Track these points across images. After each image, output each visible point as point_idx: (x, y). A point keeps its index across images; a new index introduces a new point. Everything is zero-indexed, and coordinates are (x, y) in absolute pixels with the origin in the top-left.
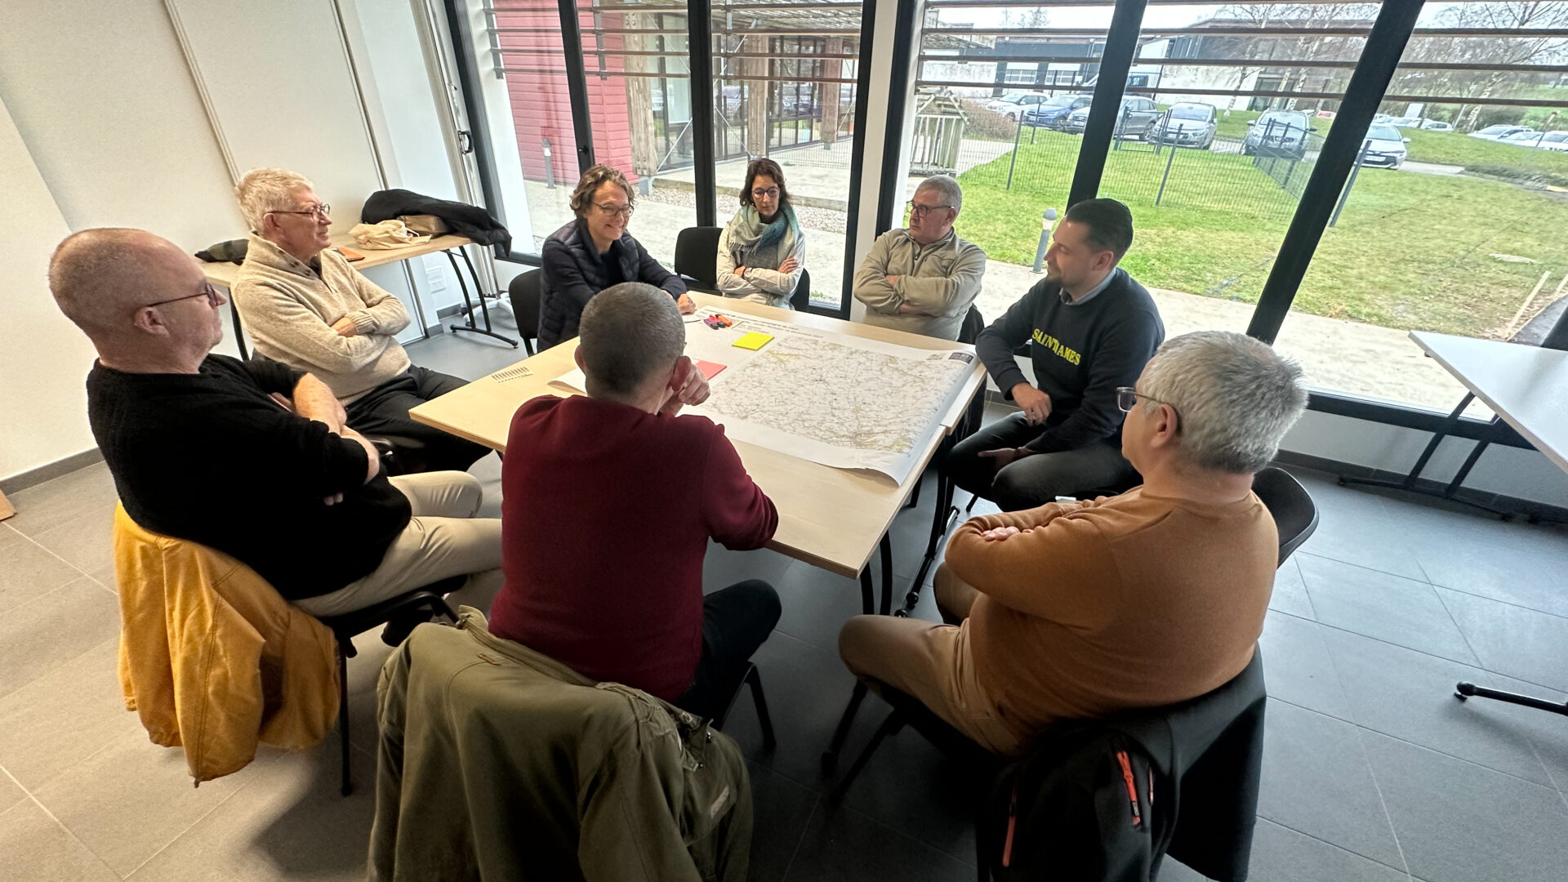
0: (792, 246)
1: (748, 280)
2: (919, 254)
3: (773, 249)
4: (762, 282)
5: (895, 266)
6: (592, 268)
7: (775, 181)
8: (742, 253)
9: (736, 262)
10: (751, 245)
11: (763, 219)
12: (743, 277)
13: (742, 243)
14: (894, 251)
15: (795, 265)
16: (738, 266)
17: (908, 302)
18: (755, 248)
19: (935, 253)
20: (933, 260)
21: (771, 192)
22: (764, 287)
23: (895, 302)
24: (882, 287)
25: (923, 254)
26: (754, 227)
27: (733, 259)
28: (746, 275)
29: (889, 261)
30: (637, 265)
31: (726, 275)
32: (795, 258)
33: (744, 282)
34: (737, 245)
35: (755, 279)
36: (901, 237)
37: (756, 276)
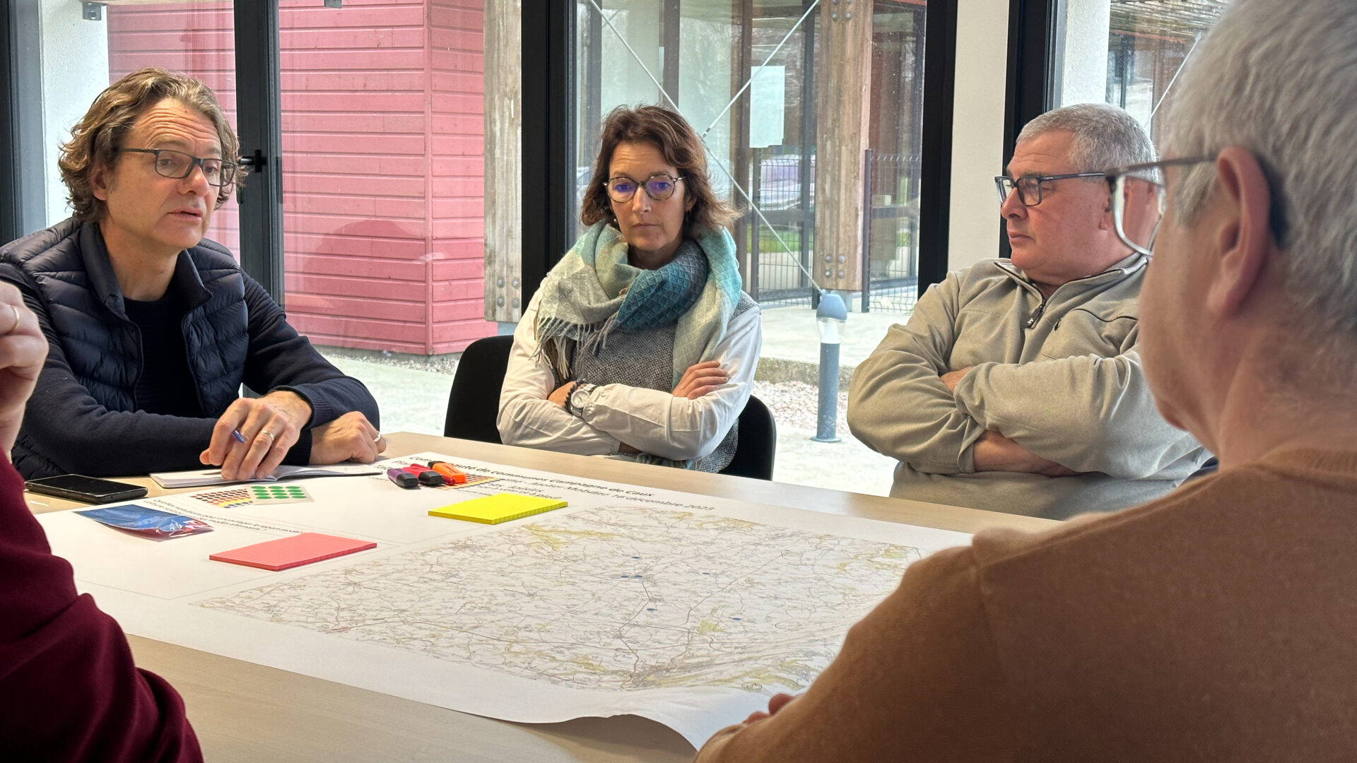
0: (714, 328)
1: (582, 414)
2: (1040, 313)
3: (661, 336)
4: (618, 419)
5: (970, 346)
6: (97, 335)
7: (669, 161)
8: (572, 347)
9: (556, 372)
10: (595, 321)
11: (634, 256)
12: (567, 406)
13: (575, 319)
14: (969, 311)
15: (719, 379)
16: (560, 382)
17: (996, 432)
18: (605, 331)
19: (1086, 306)
20: (1076, 322)
21: (657, 187)
22: (625, 434)
23: (959, 437)
24: (923, 397)
25: (1049, 311)
26: (606, 276)
27: (544, 359)
28: (576, 402)
29: (954, 337)
30: (242, 345)
31: (520, 401)
32: (721, 360)
33: (569, 421)
34: (557, 323)
35: (600, 410)
36: (995, 278)
37: (601, 402)
